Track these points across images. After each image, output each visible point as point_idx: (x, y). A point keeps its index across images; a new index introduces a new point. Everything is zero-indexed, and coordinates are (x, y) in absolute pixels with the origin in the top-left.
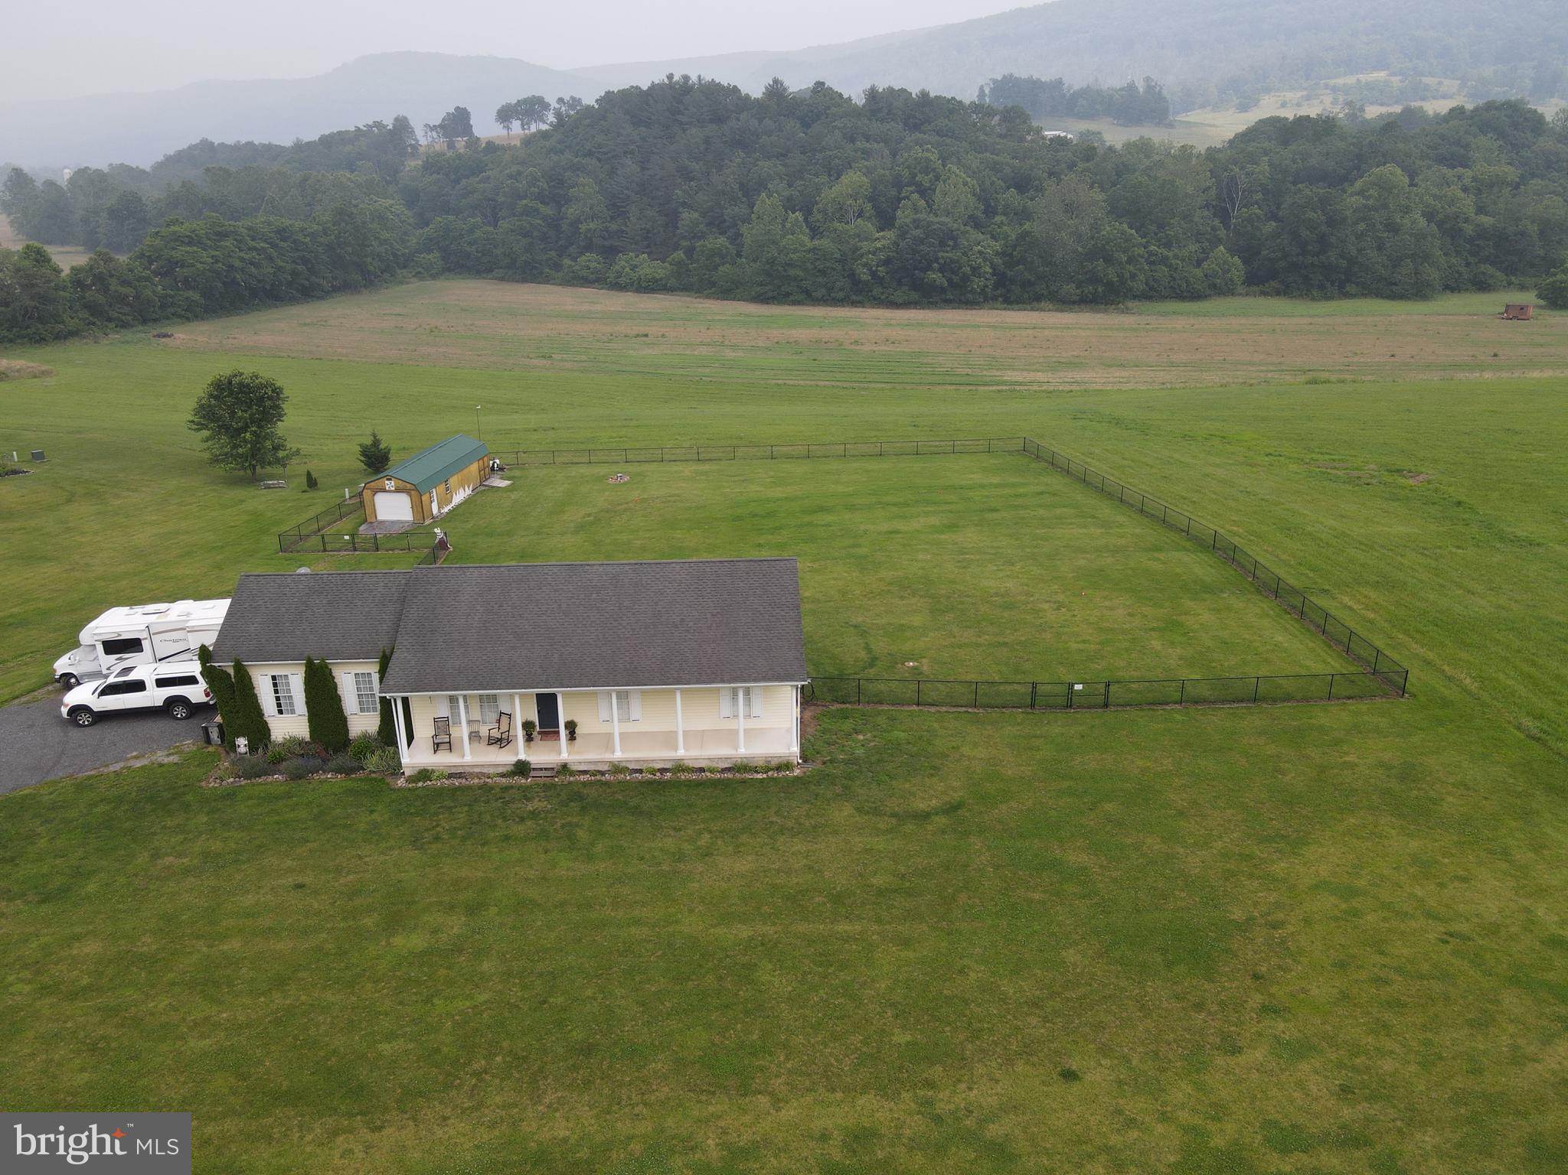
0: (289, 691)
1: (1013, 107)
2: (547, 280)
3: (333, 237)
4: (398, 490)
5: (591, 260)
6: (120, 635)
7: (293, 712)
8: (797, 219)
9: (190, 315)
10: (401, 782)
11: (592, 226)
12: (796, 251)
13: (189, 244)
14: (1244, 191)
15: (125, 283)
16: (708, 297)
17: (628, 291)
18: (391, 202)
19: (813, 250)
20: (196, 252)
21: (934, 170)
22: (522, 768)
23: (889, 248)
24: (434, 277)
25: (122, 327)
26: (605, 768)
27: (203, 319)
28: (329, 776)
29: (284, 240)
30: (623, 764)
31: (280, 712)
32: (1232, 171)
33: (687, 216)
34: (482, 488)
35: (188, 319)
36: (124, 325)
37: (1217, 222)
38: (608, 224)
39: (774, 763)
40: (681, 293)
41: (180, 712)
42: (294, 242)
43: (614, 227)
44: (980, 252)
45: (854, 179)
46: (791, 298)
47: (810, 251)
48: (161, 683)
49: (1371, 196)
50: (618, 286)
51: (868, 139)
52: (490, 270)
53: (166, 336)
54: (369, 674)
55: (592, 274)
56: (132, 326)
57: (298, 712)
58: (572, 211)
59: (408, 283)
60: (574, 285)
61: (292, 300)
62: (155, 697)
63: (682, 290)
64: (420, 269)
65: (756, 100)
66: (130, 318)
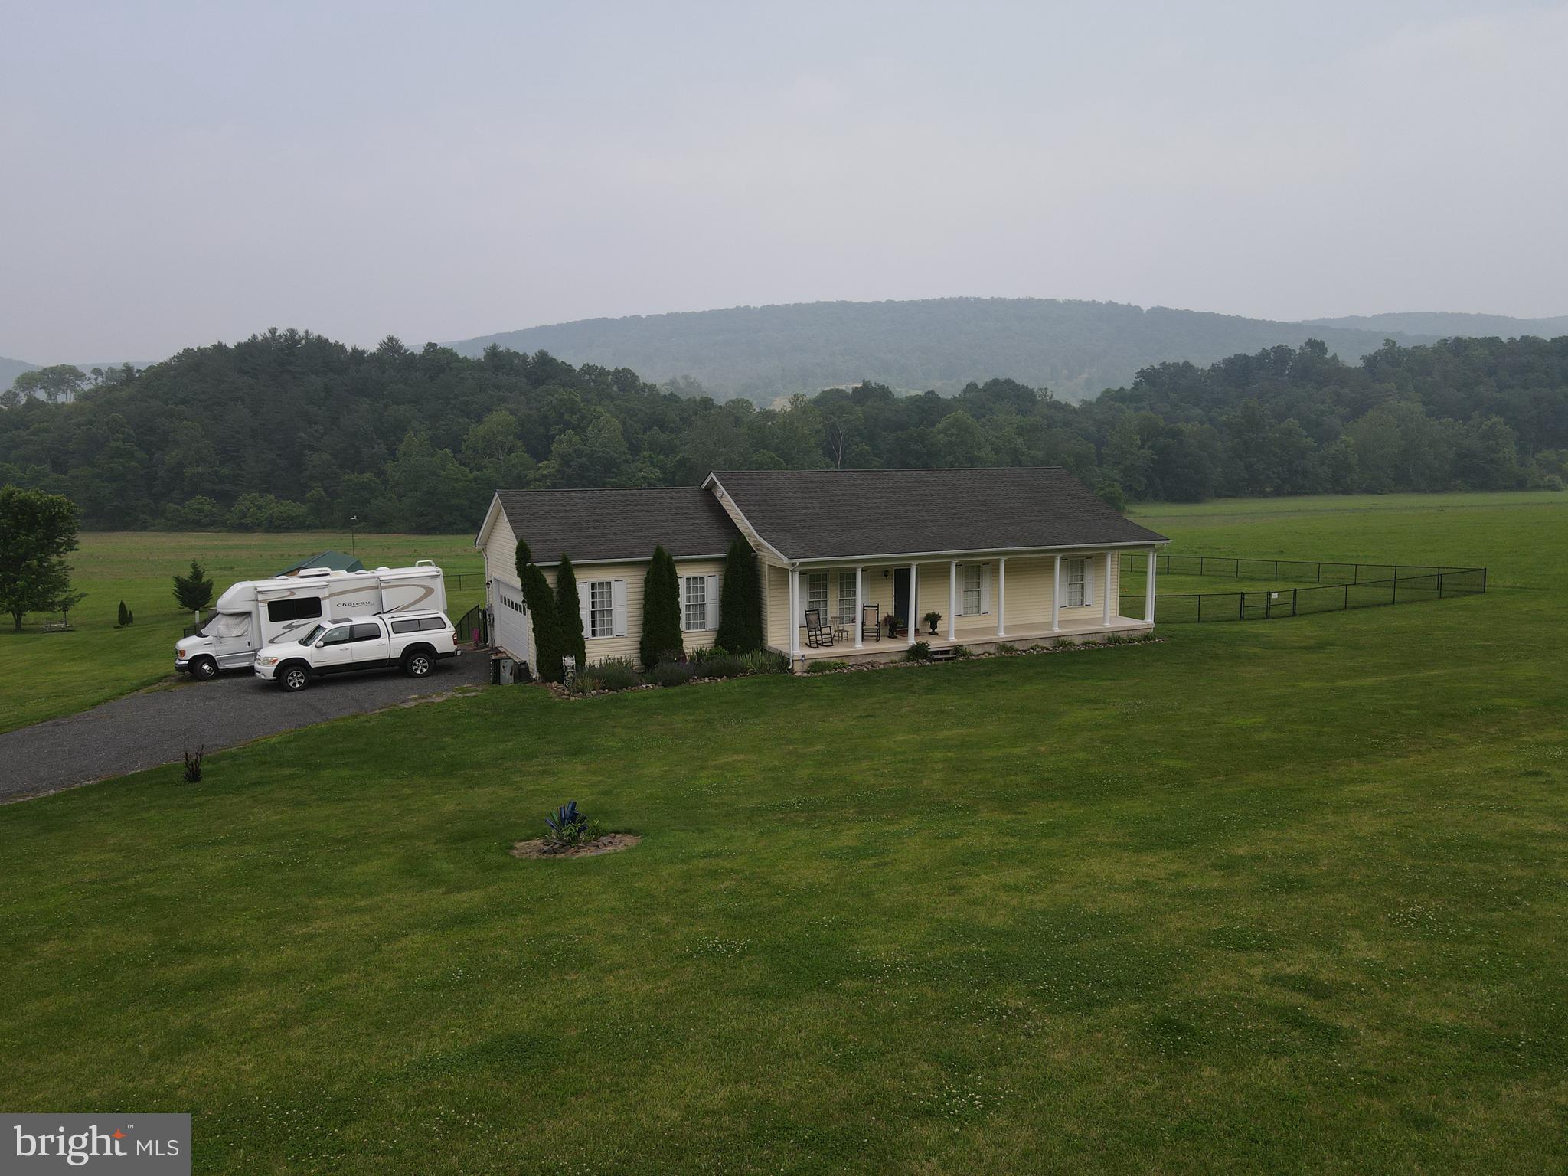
0: (610, 603)
1: (623, 369)
5: (204, 503)
6: (293, 593)
7: (610, 632)
8: (446, 454)
10: (798, 674)
11: (199, 470)
12: (457, 480)
14: (844, 436)
17: (255, 532)
19: (475, 479)
21: (579, 410)
22: (922, 651)
23: (554, 475)
26: (993, 650)
28: (707, 680)
30: (1009, 645)
31: (594, 633)
32: (831, 419)
33: (315, 458)
37: (828, 460)
38: (219, 469)
40: (324, 530)
41: (420, 666)
43: (224, 471)
44: (643, 477)
45: (498, 419)
46: (455, 527)
47: (471, 481)
48: (399, 628)
49: (952, 434)
50: (243, 527)
51: (498, 388)
54: (702, 578)
55: (206, 517)
57: (615, 633)
58: (172, 455)
60: (181, 530)
62: (390, 645)
63: (324, 527)
65: (372, 355)
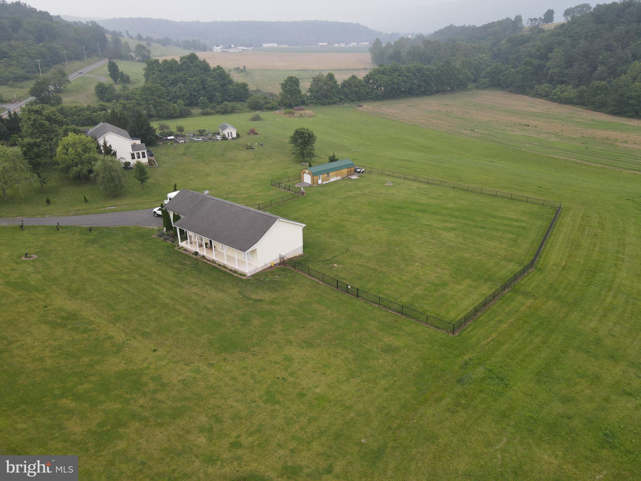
2: (527, 94)
3: (440, 72)
4: (308, 174)
5: (545, 86)
9: (376, 99)
10: (176, 248)
11: (555, 71)
12: (636, 91)
13: (382, 74)
15: (357, 86)
16: (588, 109)
17: (556, 102)
18: (484, 55)
20: (383, 77)
22: (196, 253)
24: (484, 88)
25: (352, 101)
26: (212, 260)
27: (380, 100)
28: (169, 242)
29: (418, 73)
30: (215, 261)
33: (601, 68)
34: (346, 178)
35: (375, 100)
36: (353, 101)
39: (243, 273)
40: (578, 106)
42: (423, 74)
46: (628, 114)
50: (552, 99)
52: (507, 87)
53: (360, 106)
55: (545, 93)
56: (355, 101)
58: (548, 64)
59: (471, 91)
61: (417, 95)
63: (579, 104)
64: (479, 85)
66: (355, 99)
